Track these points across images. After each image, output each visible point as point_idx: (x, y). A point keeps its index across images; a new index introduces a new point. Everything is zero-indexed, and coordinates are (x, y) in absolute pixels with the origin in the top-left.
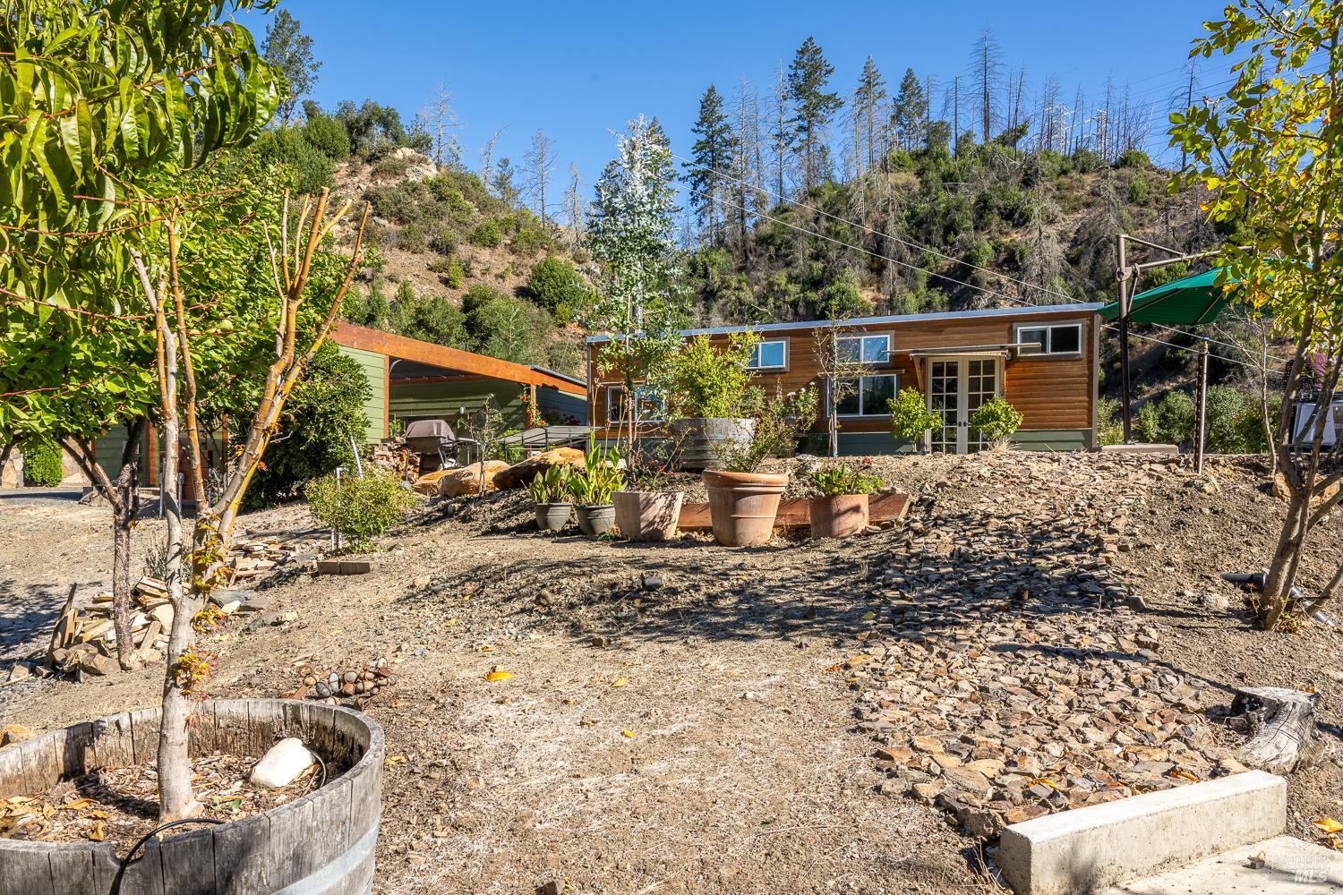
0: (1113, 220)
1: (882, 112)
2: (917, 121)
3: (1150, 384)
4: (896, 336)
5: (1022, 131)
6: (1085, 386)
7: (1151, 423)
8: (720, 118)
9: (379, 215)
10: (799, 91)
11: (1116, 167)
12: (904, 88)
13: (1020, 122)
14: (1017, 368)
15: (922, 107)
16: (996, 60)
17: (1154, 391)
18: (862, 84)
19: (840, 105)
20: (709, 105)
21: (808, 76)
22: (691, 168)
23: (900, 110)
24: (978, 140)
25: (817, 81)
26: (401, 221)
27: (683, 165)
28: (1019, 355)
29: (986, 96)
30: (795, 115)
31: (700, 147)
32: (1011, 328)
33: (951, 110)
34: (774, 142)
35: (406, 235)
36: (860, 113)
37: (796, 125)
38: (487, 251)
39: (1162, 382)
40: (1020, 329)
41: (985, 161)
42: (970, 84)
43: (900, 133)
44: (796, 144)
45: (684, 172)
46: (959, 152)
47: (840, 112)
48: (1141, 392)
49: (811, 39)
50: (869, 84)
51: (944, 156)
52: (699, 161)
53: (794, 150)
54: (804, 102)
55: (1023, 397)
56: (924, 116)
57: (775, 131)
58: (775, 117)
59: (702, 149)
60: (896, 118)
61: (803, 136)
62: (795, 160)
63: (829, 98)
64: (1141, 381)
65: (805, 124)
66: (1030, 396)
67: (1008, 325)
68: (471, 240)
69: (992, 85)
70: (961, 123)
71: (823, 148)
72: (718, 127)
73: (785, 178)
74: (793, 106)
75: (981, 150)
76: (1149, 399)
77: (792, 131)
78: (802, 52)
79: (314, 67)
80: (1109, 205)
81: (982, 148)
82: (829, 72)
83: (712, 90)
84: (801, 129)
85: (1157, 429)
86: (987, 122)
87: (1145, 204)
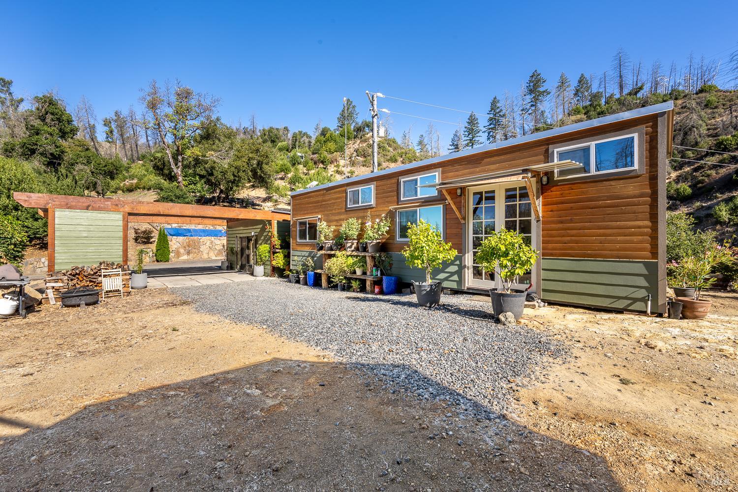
0: (695, 117)
1: (570, 93)
2: (586, 94)
3: (722, 193)
4: (443, 173)
5: (641, 88)
6: (647, 208)
7: (724, 213)
8: (498, 108)
9: (358, 156)
10: (531, 92)
11: (697, 94)
12: (580, 82)
13: (639, 85)
14: (555, 193)
15: (588, 88)
16: (626, 61)
17: (725, 196)
18: (560, 84)
19: (549, 93)
20: (494, 103)
21: (534, 85)
22: (486, 127)
23: (577, 91)
24: (617, 96)
25: (539, 86)
26: (365, 157)
27: (484, 127)
28: (556, 177)
29: (621, 77)
30: (530, 101)
31: (491, 119)
32: (547, 151)
33: (603, 86)
34: (521, 112)
35: (365, 161)
36: (559, 95)
37: (530, 104)
38: (393, 164)
39: (730, 191)
40: (557, 150)
41: (620, 104)
42: (612, 74)
43: (578, 100)
44: (530, 111)
45: (484, 129)
46: (607, 103)
47: (549, 96)
48: (716, 197)
49: (536, 70)
50: (563, 83)
51: (599, 105)
52: (490, 125)
53: (529, 114)
54: (533, 95)
55: (562, 222)
56: (590, 91)
57: (521, 108)
58: (520, 103)
59: (491, 120)
60: (576, 94)
61: (533, 108)
62: (530, 117)
63: (544, 91)
64: (717, 192)
65: (534, 103)
66: (571, 221)
67: (543, 148)
68: (388, 161)
69: (624, 72)
70: (607, 90)
71: (542, 112)
72: (498, 111)
73: (525, 125)
74: (529, 98)
75: (618, 100)
76: (722, 201)
77: (528, 107)
78: (532, 76)
79: (357, 114)
80: (692, 110)
81: (619, 99)
82: (544, 82)
83: (495, 98)
84: (532, 106)
85: (728, 216)
86: (621, 87)
87: (716, 107)
